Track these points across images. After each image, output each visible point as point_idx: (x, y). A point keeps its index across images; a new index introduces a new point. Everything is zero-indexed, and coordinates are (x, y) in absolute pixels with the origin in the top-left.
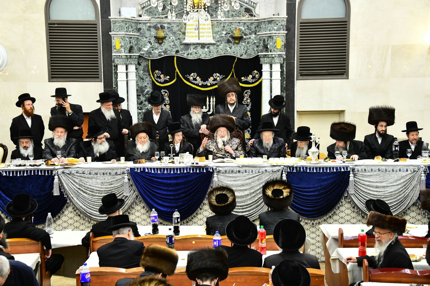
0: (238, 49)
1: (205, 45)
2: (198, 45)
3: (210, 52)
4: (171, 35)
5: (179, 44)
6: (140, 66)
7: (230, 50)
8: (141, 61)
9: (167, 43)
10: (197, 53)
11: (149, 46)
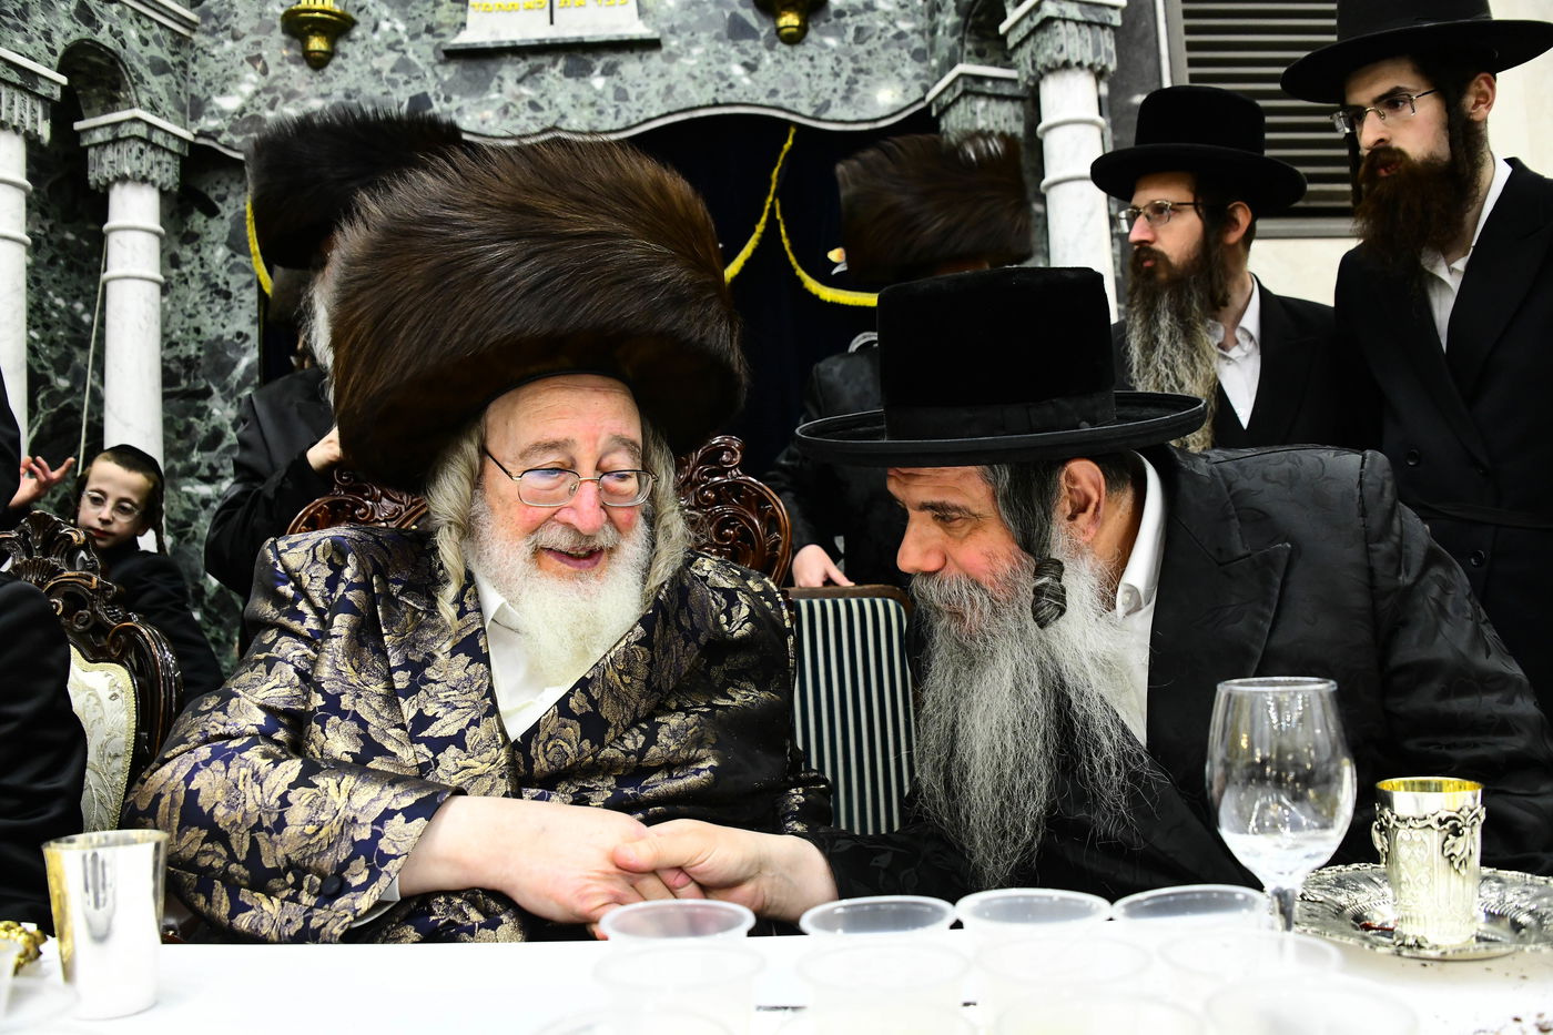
0: (800, 75)
1: (589, 57)
2: (547, 60)
3: (621, 95)
4: (386, 13)
5: (432, 59)
6: (210, 222)
7: (746, 81)
8: (221, 191)
9: (360, 58)
10: (543, 103)
11: (250, 81)
